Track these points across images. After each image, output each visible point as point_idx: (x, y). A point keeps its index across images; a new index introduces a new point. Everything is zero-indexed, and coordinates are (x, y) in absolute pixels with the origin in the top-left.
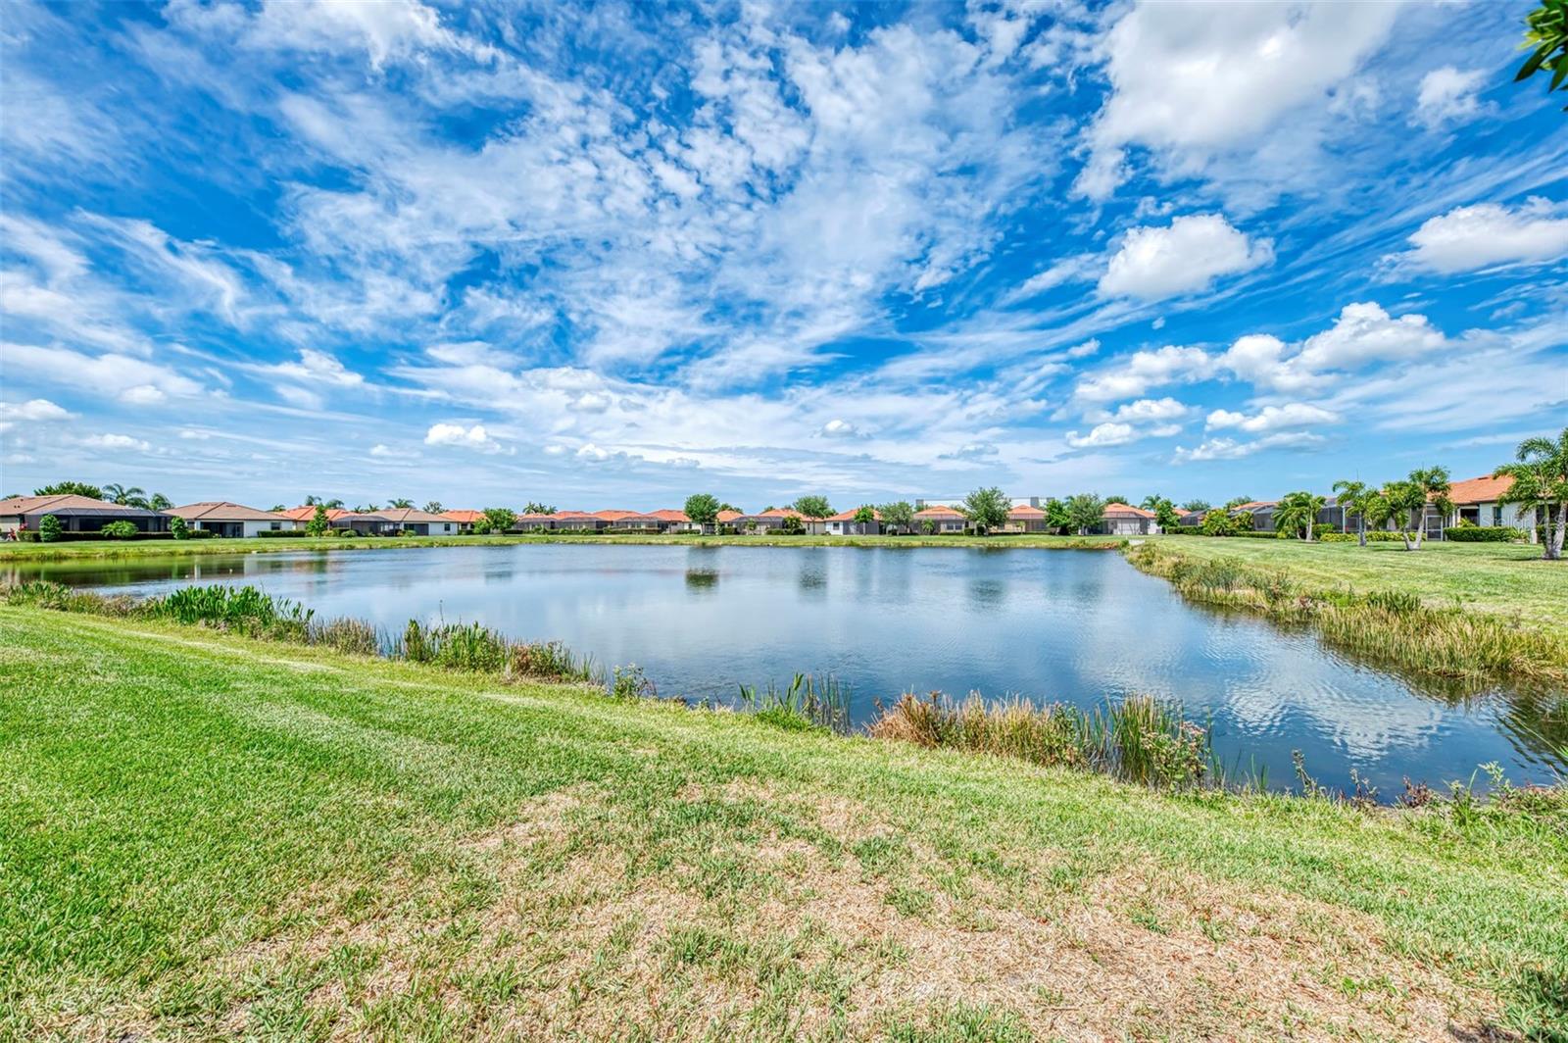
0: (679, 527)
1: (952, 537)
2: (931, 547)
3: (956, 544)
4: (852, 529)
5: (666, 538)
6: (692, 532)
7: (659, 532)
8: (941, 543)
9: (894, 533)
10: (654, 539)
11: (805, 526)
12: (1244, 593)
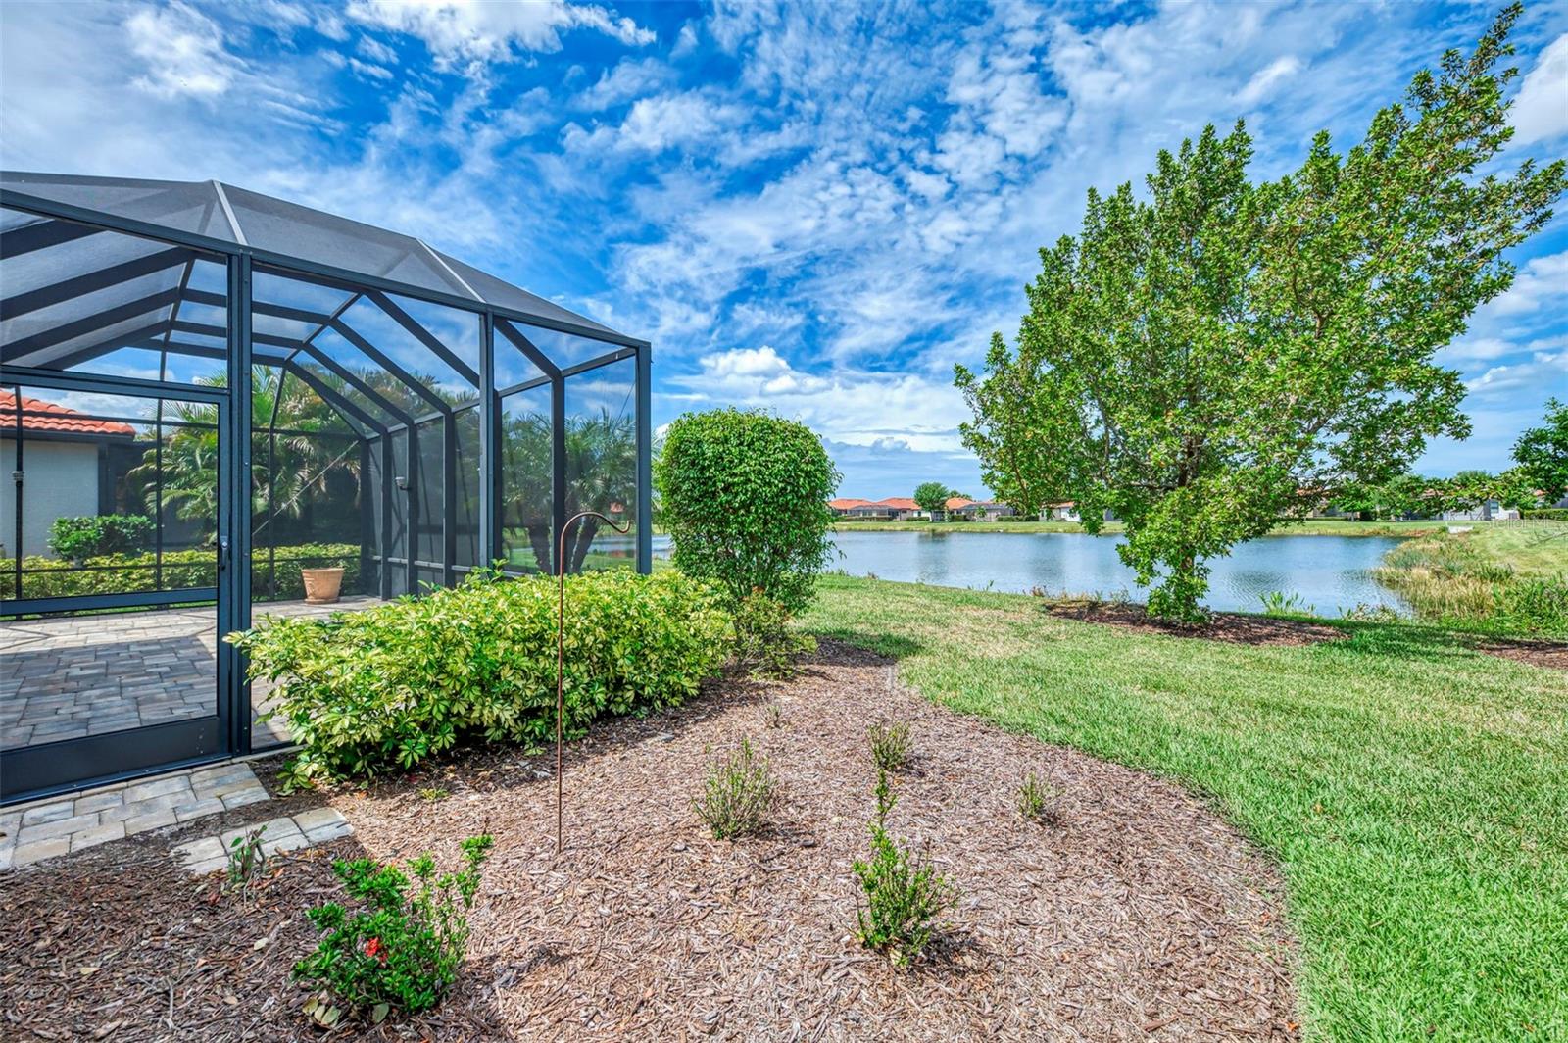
0: (909, 514)
5: (897, 525)
6: (921, 519)
7: (890, 520)
10: (886, 526)
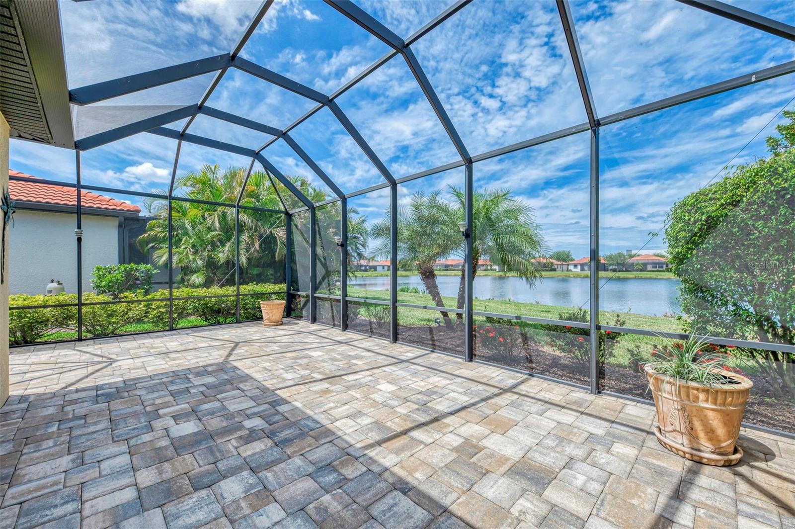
1: (656, 273)
2: (641, 278)
3: (659, 277)
4: (586, 268)
8: (648, 276)
9: (614, 270)
11: (556, 267)
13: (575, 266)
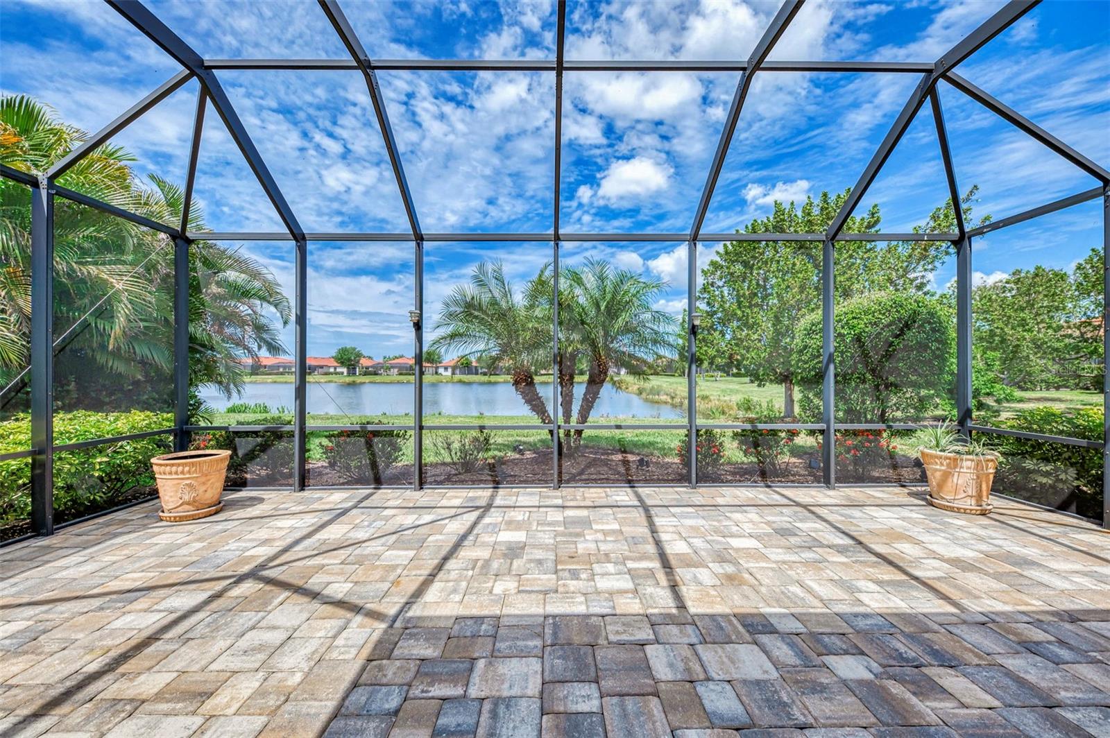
0: (325, 370)
4: (457, 371)
5: (320, 377)
9: (485, 374)
12: (664, 398)
13: (446, 369)
